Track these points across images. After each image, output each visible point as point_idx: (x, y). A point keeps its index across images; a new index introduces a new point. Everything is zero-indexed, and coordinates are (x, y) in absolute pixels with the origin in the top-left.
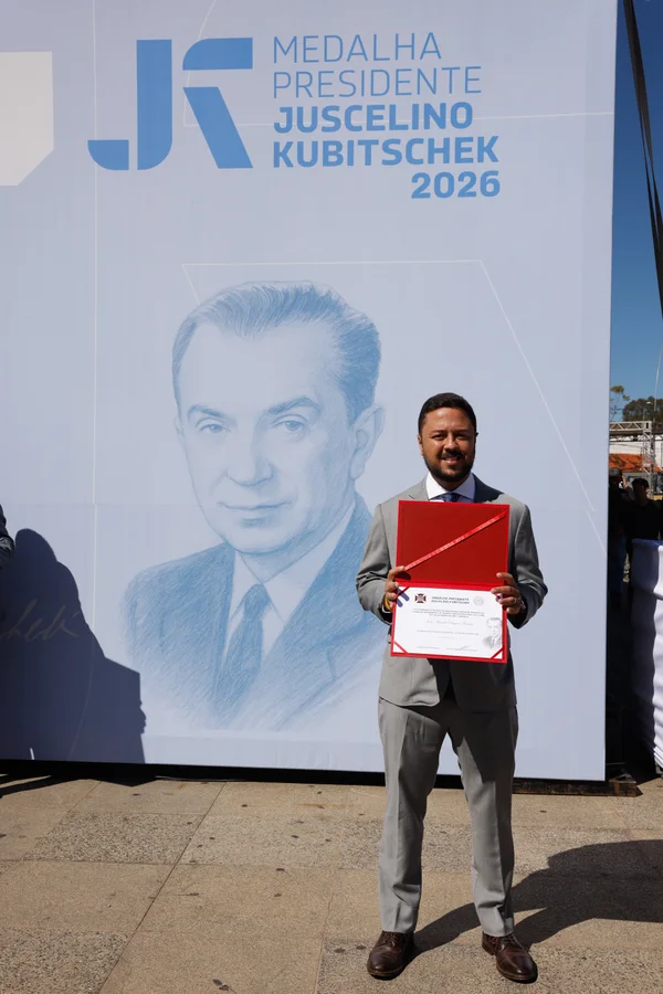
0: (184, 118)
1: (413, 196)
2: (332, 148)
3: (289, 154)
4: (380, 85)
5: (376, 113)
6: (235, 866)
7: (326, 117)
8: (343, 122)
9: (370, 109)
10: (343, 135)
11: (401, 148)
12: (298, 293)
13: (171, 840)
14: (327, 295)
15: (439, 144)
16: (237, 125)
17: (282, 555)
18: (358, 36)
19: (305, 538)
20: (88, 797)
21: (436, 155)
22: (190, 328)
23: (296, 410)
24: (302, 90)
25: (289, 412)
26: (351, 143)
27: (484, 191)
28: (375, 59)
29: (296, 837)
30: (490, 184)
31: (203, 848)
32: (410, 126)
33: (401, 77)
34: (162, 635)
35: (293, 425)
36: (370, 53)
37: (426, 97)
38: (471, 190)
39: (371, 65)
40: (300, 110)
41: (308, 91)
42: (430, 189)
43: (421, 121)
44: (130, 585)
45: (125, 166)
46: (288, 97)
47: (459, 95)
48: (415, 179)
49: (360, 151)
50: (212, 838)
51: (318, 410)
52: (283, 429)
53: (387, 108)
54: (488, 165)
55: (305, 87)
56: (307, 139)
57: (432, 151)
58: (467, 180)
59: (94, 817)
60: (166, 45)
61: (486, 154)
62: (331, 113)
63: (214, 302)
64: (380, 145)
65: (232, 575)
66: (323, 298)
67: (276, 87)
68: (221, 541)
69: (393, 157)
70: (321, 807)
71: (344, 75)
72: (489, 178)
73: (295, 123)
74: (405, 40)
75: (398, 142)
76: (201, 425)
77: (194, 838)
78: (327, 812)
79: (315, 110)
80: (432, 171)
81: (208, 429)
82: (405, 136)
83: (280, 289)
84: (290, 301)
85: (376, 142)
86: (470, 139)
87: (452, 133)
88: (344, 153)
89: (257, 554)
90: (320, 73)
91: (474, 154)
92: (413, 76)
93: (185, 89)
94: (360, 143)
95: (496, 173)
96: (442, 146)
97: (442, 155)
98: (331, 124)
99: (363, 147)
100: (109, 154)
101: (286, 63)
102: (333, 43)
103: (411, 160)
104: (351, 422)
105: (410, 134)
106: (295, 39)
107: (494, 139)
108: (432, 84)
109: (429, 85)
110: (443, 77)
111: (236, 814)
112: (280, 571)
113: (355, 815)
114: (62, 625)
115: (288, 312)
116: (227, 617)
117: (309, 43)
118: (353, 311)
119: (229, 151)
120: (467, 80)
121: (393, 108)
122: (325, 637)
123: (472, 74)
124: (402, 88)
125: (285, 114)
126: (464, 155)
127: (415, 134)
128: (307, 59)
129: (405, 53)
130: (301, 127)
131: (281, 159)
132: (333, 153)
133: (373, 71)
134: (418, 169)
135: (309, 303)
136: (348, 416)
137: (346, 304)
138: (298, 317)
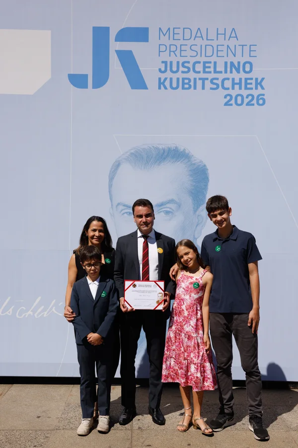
0: (115, 66)
1: (225, 105)
2: (186, 81)
3: (165, 84)
4: (209, 53)
5: (207, 65)
7: (183, 66)
9: (205, 63)
10: (191, 75)
11: (219, 82)
12: (169, 149)
15: (237, 81)
16: (140, 69)
18: (199, 29)
21: (235, 86)
22: (117, 165)
23: (168, 205)
24: (172, 53)
25: (165, 206)
26: (195, 79)
27: (258, 104)
28: (207, 40)
30: (261, 100)
31: (141, 421)
32: (223, 72)
33: (220, 48)
35: (167, 213)
36: (205, 37)
37: (230, 59)
38: (252, 103)
39: (205, 42)
40: (171, 63)
41: (175, 54)
42: (233, 102)
43: (229, 69)
45: (86, 87)
46: (165, 57)
47: (246, 58)
48: (225, 97)
49: (199, 83)
51: (179, 206)
52: (162, 214)
53: (213, 64)
54: (260, 91)
55: (174, 52)
56: (175, 76)
57: (234, 84)
58: (250, 98)
60: (107, 29)
61: (259, 85)
62: (186, 65)
63: (129, 153)
64: (209, 79)
66: (182, 152)
67: (160, 51)
69: (215, 86)
71: (192, 47)
72: (260, 97)
73: (168, 68)
74: (221, 31)
75: (217, 79)
76: (122, 212)
79: (178, 63)
80: (234, 93)
81: (125, 215)
82: (221, 76)
83: (161, 147)
84: (166, 154)
85: (207, 79)
86: (252, 79)
87: (243, 75)
88: (192, 83)
90: (181, 45)
91: (253, 86)
92: (225, 48)
93: (116, 51)
94: (200, 79)
95: (264, 95)
96: (238, 82)
97: (238, 86)
98: (186, 70)
99: (201, 81)
100: (78, 81)
101: (165, 40)
102: (187, 32)
103: (223, 88)
104: (195, 211)
105: (223, 76)
106: (169, 29)
107: (263, 79)
108: (234, 53)
109: (232, 53)
110: (239, 49)
115: (165, 159)
117: (176, 31)
118: (196, 159)
119: (137, 81)
120: (250, 51)
121: (215, 63)
123: (253, 48)
124: (220, 54)
125: (164, 64)
126: (249, 86)
127: (226, 76)
128: (175, 38)
129: (221, 37)
130: (171, 70)
131: (162, 86)
132: (186, 84)
133: (206, 45)
134: (226, 92)
135: (175, 155)
136: (193, 208)
137: (193, 155)
138: (170, 161)
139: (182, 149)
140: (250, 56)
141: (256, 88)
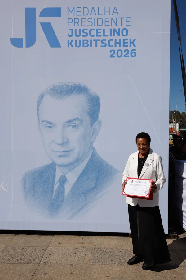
0: (40, 33)
1: (110, 57)
2: (86, 42)
3: (72, 43)
4: (100, 23)
5: (99, 31)
6: (58, 264)
7: (83, 32)
8: (89, 34)
9: (97, 30)
10: (89, 38)
11: (107, 42)
12: (75, 86)
13: (38, 255)
14: (84, 87)
15: (118, 41)
16: (56, 34)
17: (71, 166)
18: (93, 8)
19: (78, 161)
20: (11, 241)
22: (42, 97)
23: (75, 122)
24: (76, 24)
25: (72, 122)
26: (91, 40)
27: (132, 56)
28: (98, 15)
29: (76, 254)
30: (133, 54)
31: (47, 258)
32: (109, 35)
33: (107, 20)
34: (34, 191)
35: (74, 126)
36: (97, 13)
37: (114, 27)
38: (128, 55)
39: (97, 16)
40: (76, 30)
41: (78, 24)
42: (115, 55)
43: (112, 34)
44: (24, 175)
45: (22, 47)
46: (72, 26)
47: (124, 26)
48: (111, 52)
49: (94, 43)
50: (50, 255)
52: (71, 127)
53: (102, 30)
54: (133, 47)
55: (77, 23)
56: (78, 39)
57: (116, 43)
58: (126, 52)
59: (13, 248)
60: (34, 10)
61: (132, 44)
62: (85, 31)
63: (49, 89)
64: (100, 40)
65: (55, 172)
67: (68, 23)
68: (52, 162)
69: (104, 45)
70: (83, 243)
71: (89, 19)
72: (133, 51)
73: (74, 34)
74: (107, 9)
75: (105, 40)
76: (45, 126)
77: (45, 255)
78: (85, 245)
79: (80, 30)
80: (116, 49)
81: (48, 128)
82: (108, 38)
83: (70, 85)
84: (73, 89)
85: (99, 40)
86: (127, 40)
87: (122, 38)
88: (89, 43)
89: (63, 166)
91: (128, 44)
92: (110, 20)
93: (40, 23)
94: (94, 40)
95: (135, 50)
97: (119, 44)
98: (85, 34)
100: (17, 43)
101: (71, 15)
102: (86, 10)
103: (110, 46)
104: (92, 126)
106: (74, 8)
107: (134, 40)
108: (116, 23)
110: (119, 21)
111: (57, 246)
112: (70, 171)
113: (93, 246)
114: (3, 188)
115: (72, 92)
116: (54, 185)
117: (79, 10)
118: (92, 92)
119: (54, 42)
120: (126, 21)
121: (104, 30)
122: (84, 191)
123: (128, 20)
124: (107, 24)
125: (71, 31)
126: (125, 44)
127: (111, 38)
128: (78, 14)
129: (107, 13)
130: (76, 35)
131: (70, 45)
132: (86, 43)
133: (98, 18)
134: (112, 48)
135: (79, 89)
136: (91, 124)
137: (90, 90)
138: (75, 93)
139: (83, 85)
140: (126, 25)
141: (130, 46)
